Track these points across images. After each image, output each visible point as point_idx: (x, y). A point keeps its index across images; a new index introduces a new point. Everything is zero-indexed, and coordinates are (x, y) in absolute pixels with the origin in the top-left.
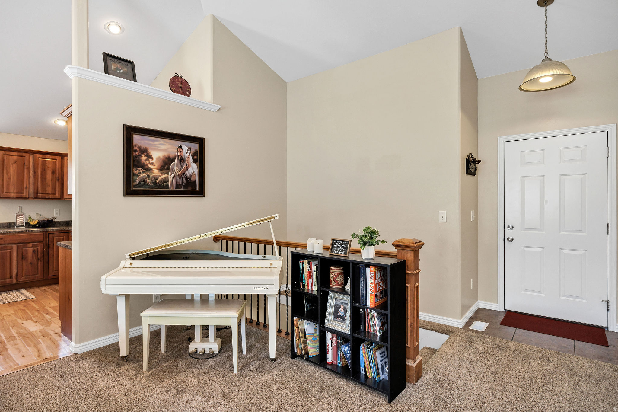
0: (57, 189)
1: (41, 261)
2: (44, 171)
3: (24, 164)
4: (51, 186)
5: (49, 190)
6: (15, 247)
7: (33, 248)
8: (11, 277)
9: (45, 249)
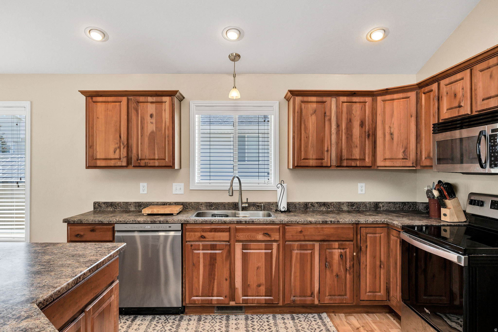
0: (367, 152)
1: (350, 274)
2: (350, 121)
3: (325, 113)
4: (358, 146)
5: (356, 153)
6: (317, 245)
7: (339, 250)
8: (312, 294)
9: (355, 254)
